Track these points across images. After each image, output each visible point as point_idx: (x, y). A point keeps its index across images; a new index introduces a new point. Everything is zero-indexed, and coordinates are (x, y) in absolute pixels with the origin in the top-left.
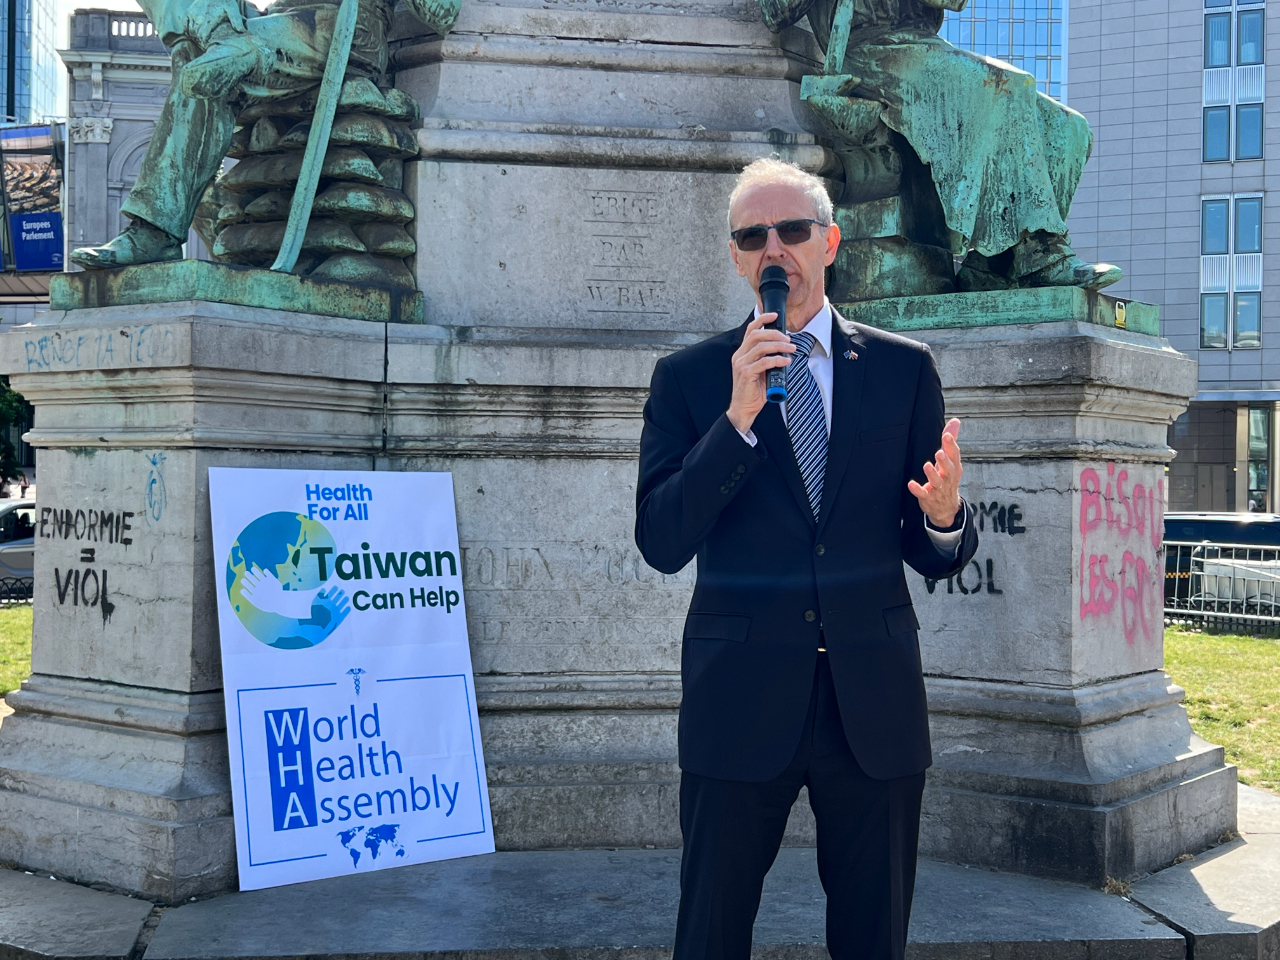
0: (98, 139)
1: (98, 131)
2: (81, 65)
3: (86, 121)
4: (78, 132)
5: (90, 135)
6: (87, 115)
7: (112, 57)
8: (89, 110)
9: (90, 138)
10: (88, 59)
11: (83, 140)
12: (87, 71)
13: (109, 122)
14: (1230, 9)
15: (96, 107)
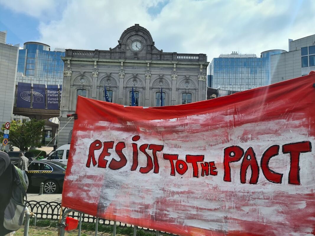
0: (69, 75)
3: (66, 72)
4: (65, 74)
6: (67, 70)
7: (72, 58)
9: (67, 75)
10: (67, 59)
11: (66, 76)
12: (67, 61)
13: (71, 72)
14: (307, 55)
15: (69, 69)
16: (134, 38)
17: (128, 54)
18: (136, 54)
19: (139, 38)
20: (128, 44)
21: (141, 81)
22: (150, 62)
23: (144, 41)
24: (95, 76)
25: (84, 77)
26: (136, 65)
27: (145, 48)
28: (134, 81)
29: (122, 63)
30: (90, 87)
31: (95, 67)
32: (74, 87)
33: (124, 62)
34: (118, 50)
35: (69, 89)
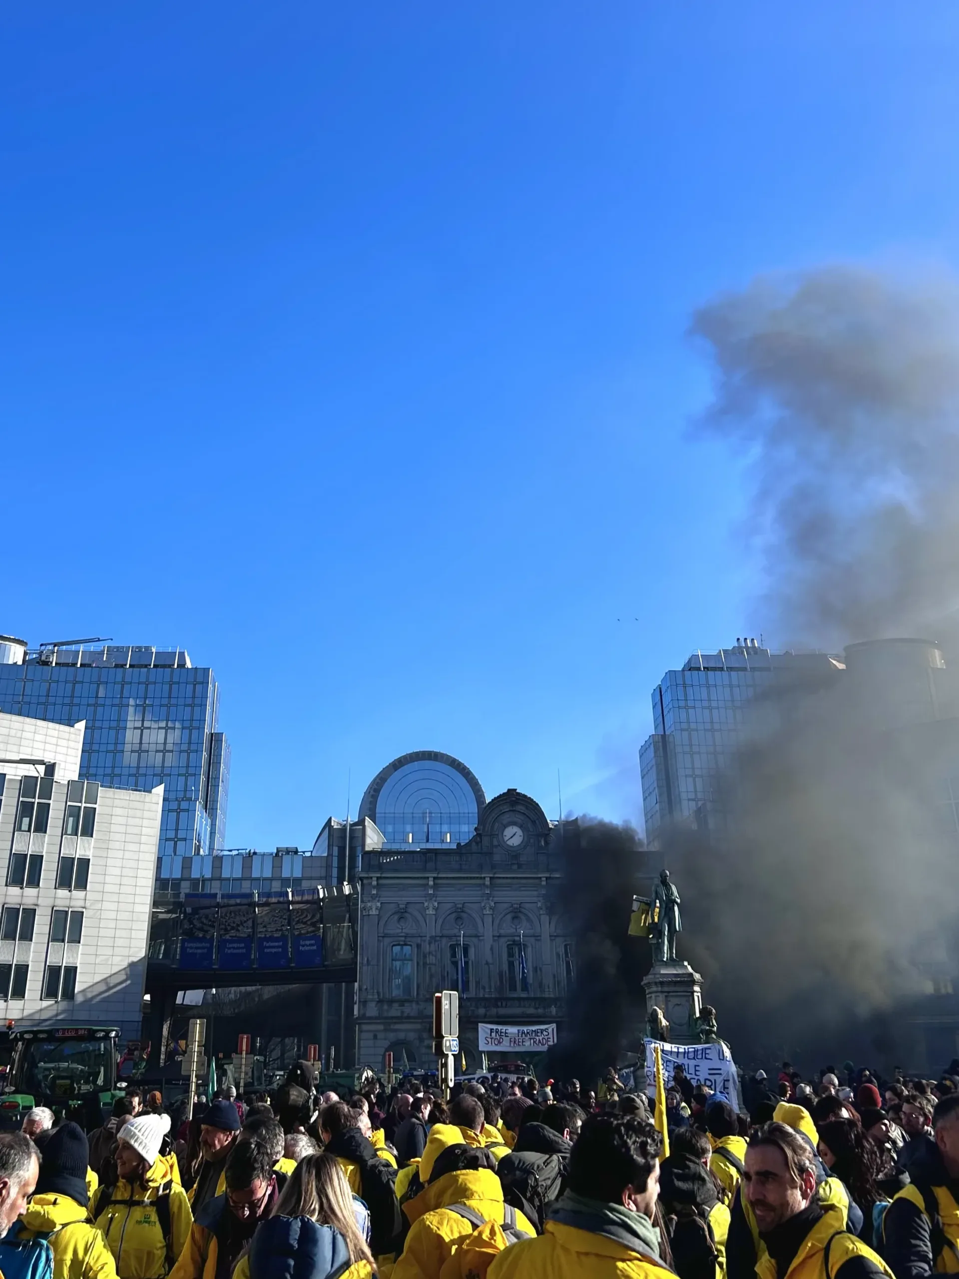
0: (374, 913)
1: (374, 909)
2: (367, 878)
3: (369, 904)
4: (365, 910)
5: (370, 911)
6: (369, 901)
7: (381, 874)
8: (370, 899)
9: (370, 913)
10: (371, 875)
11: (367, 913)
12: (370, 881)
13: (379, 904)
15: (373, 898)
16: (506, 818)
17: (497, 858)
18: (514, 855)
19: (519, 818)
20: (497, 833)
21: (529, 919)
22: (547, 875)
23: (529, 825)
24: (431, 912)
25: (406, 915)
26: (515, 881)
27: (532, 841)
28: (514, 918)
29: (488, 879)
30: (419, 938)
31: (431, 892)
32: (386, 939)
33: (491, 878)
34: (474, 847)
35: (376, 945)
